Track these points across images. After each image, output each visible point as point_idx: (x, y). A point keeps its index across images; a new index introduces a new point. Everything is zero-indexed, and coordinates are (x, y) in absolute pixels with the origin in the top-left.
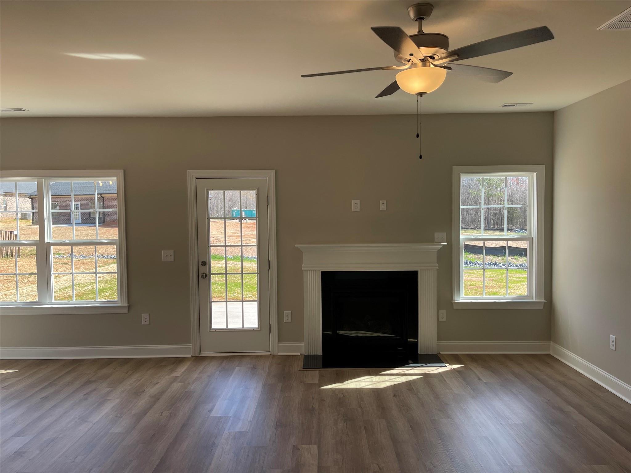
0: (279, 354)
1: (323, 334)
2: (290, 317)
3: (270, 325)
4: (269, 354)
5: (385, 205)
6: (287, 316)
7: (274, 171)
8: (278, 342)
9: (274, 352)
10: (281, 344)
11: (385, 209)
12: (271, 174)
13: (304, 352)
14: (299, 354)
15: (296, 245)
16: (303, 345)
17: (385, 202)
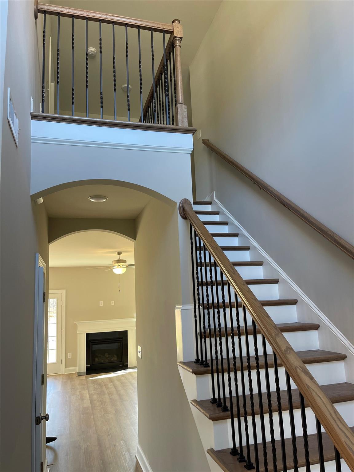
0: (65, 373)
1: (86, 366)
2: (71, 356)
3: (61, 360)
4: (60, 374)
5: (114, 303)
6: (70, 355)
7: (65, 290)
8: (65, 367)
9: (63, 372)
10: (67, 369)
11: (114, 304)
12: (64, 292)
13: (77, 372)
14: (75, 372)
15: (75, 322)
16: (77, 368)
17: (113, 301)
